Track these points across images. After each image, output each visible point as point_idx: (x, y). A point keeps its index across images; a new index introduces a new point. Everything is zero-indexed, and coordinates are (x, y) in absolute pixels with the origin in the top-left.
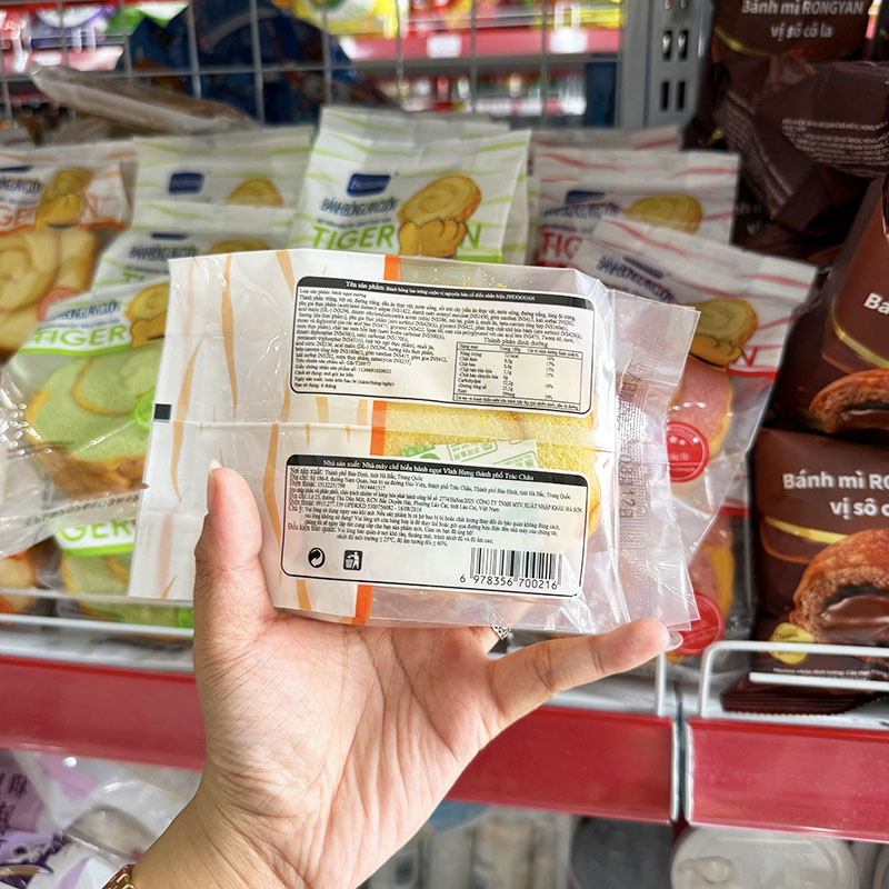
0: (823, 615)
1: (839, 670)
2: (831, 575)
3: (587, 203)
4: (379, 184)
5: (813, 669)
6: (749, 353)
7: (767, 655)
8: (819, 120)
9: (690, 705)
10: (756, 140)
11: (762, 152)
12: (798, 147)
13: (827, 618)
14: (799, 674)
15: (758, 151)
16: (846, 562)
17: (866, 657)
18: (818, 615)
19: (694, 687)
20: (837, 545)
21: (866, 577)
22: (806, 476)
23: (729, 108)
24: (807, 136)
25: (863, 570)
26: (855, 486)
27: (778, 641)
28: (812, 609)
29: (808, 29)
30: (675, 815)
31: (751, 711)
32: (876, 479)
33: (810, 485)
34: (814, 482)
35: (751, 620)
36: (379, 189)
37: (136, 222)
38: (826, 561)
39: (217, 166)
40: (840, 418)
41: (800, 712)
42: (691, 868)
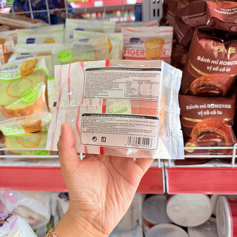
0: (197, 140)
1: (202, 153)
2: (199, 130)
5: (196, 153)
8: (190, 15)
9: (166, 164)
11: (176, 26)
12: (186, 23)
13: (199, 140)
14: (193, 155)
16: (202, 126)
17: (209, 149)
18: (196, 140)
20: (200, 122)
21: (207, 130)
22: (192, 106)
23: (169, 15)
24: (188, 20)
25: (206, 128)
26: (204, 108)
27: (187, 147)
28: (195, 138)
30: (164, 191)
31: (182, 165)
32: (209, 106)
33: (193, 108)
39: (39, 36)
40: (197, 90)
41: (194, 164)
42: (171, 208)
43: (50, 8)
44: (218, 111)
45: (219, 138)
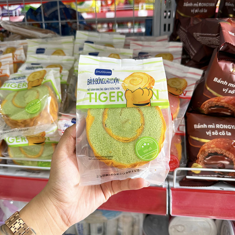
0: (205, 161)
1: (209, 175)
2: (206, 150)
5: (202, 175)
6: (185, 93)
7: (190, 171)
8: (202, 33)
9: (171, 185)
10: (187, 39)
11: (189, 42)
12: (197, 40)
13: (206, 161)
14: (199, 176)
15: (188, 41)
16: (210, 147)
17: (216, 171)
18: (203, 161)
19: (172, 180)
20: (208, 143)
21: (215, 151)
22: (200, 125)
23: (181, 30)
24: (200, 37)
25: (214, 149)
26: (212, 127)
27: (193, 167)
28: (202, 159)
29: (200, 10)
30: (167, 213)
31: (187, 186)
32: (218, 126)
33: (201, 127)
34: (202, 126)
35: (186, 162)
37: (27, 61)
38: (205, 147)
39: (48, 46)
40: (208, 110)
41: (200, 186)
42: (174, 228)
43: (62, 19)
44: (227, 132)
45: (227, 160)
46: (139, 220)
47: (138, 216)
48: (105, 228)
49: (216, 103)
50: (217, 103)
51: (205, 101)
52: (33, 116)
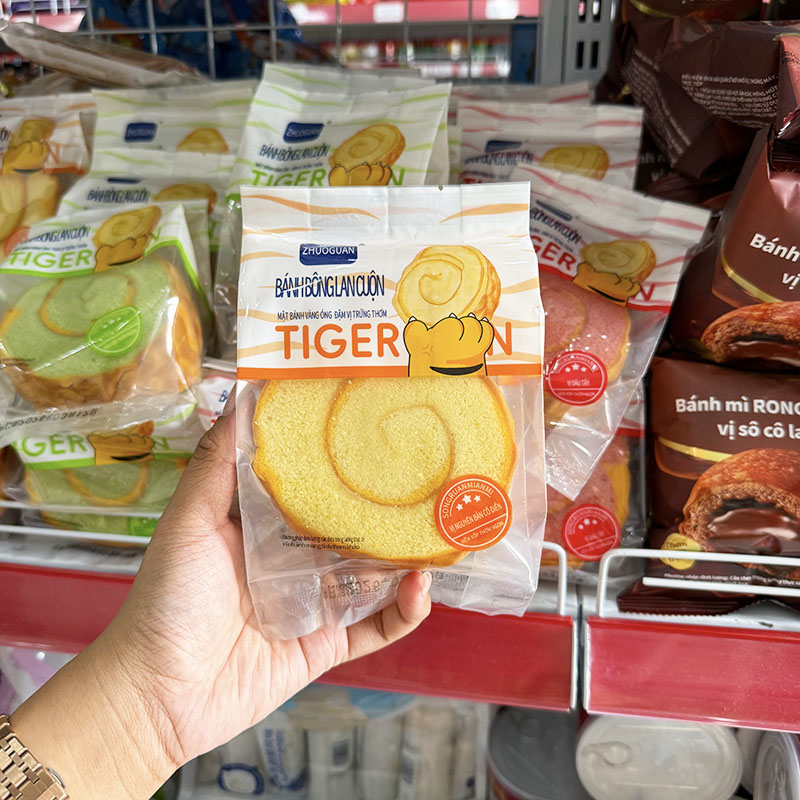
0: (709, 526)
1: (724, 576)
2: (716, 490)
3: (505, 151)
4: (313, 132)
5: (700, 575)
6: (647, 289)
7: (658, 561)
8: (714, 76)
9: (589, 606)
10: (660, 94)
11: (664, 106)
12: (696, 100)
13: (714, 529)
14: (687, 579)
15: (661, 104)
16: (731, 479)
17: (748, 564)
18: (705, 526)
19: (593, 590)
20: (722, 463)
21: (749, 492)
22: (696, 400)
23: (636, 64)
24: (704, 90)
25: (746, 485)
26: (740, 410)
27: (667, 549)
28: (700, 521)
30: (574, 704)
31: (644, 612)
32: (759, 404)
33: (700, 409)
34: (703, 405)
35: (645, 530)
36: (313, 137)
37: (94, 168)
38: (711, 478)
39: (169, 117)
40: (729, 348)
41: (689, 614)
42: (594, 752)
43: (217, 21)
44: (791, 426)
45: (790, 526)
46: (475, 722)
47: (472, 709)
48: (358, 748)
49: (756, 326)
50: (760, 323)
51: (717, 317)
52: (114, 365)
